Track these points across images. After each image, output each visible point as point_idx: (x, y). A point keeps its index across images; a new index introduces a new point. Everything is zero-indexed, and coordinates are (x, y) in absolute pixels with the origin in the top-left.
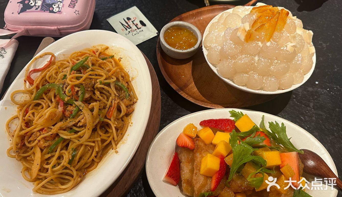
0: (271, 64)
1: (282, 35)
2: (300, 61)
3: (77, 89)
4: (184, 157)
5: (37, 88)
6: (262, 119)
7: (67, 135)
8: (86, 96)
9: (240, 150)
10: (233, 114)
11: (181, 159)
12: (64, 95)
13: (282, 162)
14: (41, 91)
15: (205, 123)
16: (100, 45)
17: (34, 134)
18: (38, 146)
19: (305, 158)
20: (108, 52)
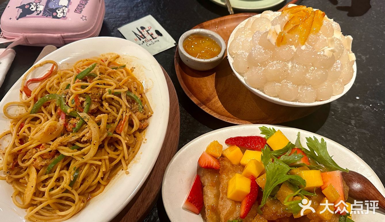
0: (307, 71)
1: (318, 37)
2: (339, 68)
3: (81, 99)
4: (207, 180)
5: (35, 99)
6: (297, 136)
7: (69, 152)
8: (92, 107)
9: (274, 169)
10: (264, 131)
11: (204, 182)
12: (67, 106)
13: (324, 183)
14: (40, 103)
15: (231, 142)
16: (110, 54)
17: (30, 151)
18: (33, 166)
19: (350, 180)
20: (119, 62)
